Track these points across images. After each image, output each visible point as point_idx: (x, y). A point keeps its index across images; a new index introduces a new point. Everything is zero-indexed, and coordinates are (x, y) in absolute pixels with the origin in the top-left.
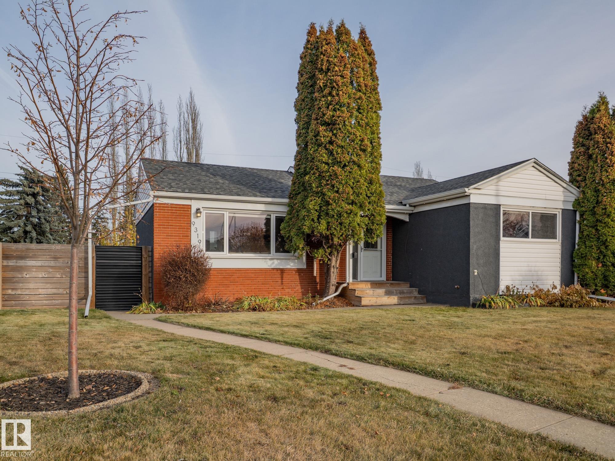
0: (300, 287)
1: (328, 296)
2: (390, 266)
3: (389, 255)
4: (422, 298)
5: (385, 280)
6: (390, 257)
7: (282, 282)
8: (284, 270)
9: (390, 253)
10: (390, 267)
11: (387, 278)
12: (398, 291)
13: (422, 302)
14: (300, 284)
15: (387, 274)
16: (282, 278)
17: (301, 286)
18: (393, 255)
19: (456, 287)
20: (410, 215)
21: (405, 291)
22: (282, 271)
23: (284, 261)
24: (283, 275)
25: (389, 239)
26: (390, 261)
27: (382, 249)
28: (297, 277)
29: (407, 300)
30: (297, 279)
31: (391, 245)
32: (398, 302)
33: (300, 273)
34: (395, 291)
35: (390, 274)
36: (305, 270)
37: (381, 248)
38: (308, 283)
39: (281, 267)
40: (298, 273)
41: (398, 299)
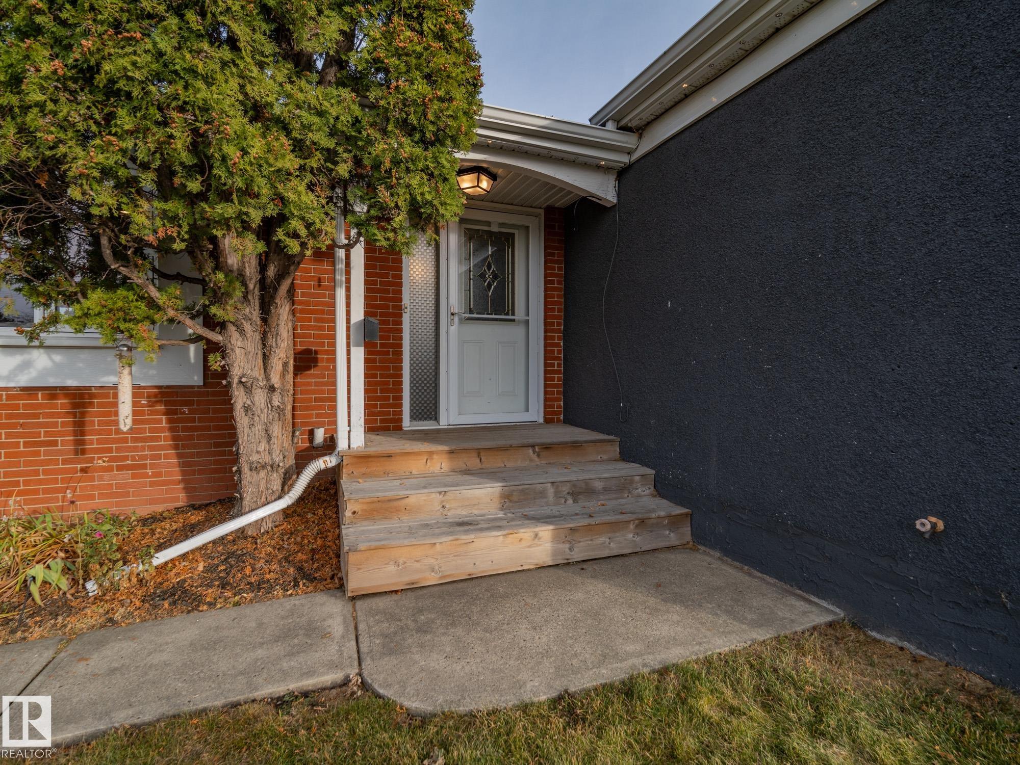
0: (174, 460)
1: (241, 514)
2: (558, 372)
3: (553, 338)
4: (674, 522)
5: (541, 420)
6: (558, 345)
7: (81, 442)
8: (92, 396)
9: (558, 331)
10: (558, 378)
11: (546, 413)
12: (566, 489)
13: (673, 538)
14: (176, 447)
15: (546, 400)
16: (80, 428)
17: (179, 456)
18: (567, 336)
19: (924, 525)
20: (622, 173)
21: (598, 485)
22: (82, 396)
23: (84, 355)
24: (83, 414)
25: (552, 282)
26: (558, 358)
27: (530, 318)
28: (160, 421)
29: (604, 539)
30: (161, 430)
31: (559, 303)
32: (555, 553)
33: (174, 403)
34: (551, 491)
35: (558, 400)
36: (199, 394)
37: (528, 315)
38: (217, 445)
39: (71, 383)
40: (167, 403)
41: (556, 539)
